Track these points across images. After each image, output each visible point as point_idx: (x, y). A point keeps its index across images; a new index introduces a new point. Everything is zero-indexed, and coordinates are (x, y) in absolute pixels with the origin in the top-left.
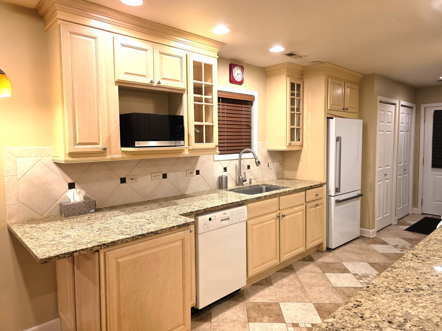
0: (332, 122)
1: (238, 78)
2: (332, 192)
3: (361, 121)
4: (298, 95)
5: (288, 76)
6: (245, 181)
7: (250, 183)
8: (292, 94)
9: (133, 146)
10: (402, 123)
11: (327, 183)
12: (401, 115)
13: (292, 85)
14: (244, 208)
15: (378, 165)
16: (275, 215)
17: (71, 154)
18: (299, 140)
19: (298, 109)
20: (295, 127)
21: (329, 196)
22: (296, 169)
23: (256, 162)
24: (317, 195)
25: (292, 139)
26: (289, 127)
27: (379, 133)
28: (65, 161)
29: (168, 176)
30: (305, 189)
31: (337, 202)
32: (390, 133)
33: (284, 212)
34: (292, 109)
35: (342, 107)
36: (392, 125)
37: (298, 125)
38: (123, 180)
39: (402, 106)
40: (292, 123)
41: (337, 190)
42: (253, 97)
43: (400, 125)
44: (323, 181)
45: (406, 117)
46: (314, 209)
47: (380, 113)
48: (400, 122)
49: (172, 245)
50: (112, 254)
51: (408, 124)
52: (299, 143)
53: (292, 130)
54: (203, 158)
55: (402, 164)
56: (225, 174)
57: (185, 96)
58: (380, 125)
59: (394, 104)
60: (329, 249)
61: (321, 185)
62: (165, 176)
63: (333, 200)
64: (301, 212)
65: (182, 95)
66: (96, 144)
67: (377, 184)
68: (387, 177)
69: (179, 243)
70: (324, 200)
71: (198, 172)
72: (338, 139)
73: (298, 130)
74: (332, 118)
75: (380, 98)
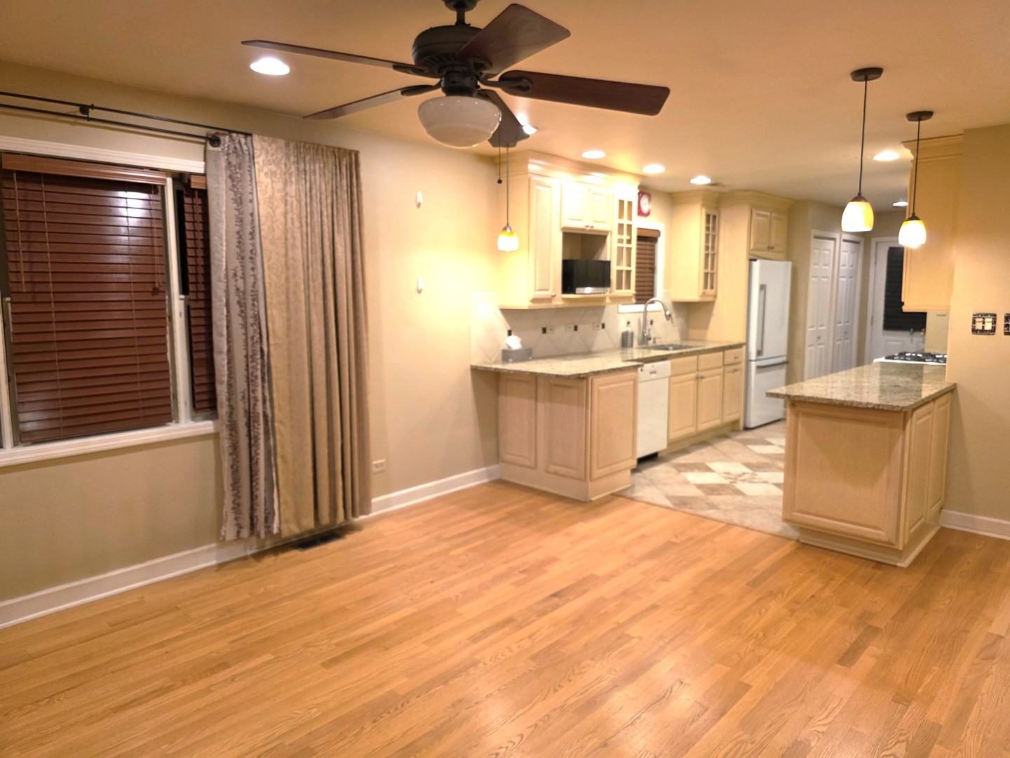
0: (756, 265)
1: (645, 209)
2: (753, 356)
3: (790, 264)
4: (714, 229)
5: (703, 205)
6: (650, 339)
7: (654, 342)
8: (708, 229)
9: (574, 292)
10: (844, 265)
11: (747, 344)
12: (843, 254)
13: (708, 216)
14: (668, 363)
15: (809, 323)
16: (693, 375)
17: (534, 301)
18: (712, 288)
19: (713, 248)
20: (709, 270)
21: (748, 361)
22: (706, 327)
23: (666, 315)
24: (735, 358)
25: (706, 287)
26: (702, 271)
27: (812, 280)
28: (529, 306)
29: (580, 328)
30: (723, 349)
31: (759, 368)
32: (826, 279)
33: (702, 374)
34: (707, 248)
35: (767, 245)
36: (829, 268)
37: (712, 268)
38: (544, 331)
39: (845, 241)
40: (706, 267)
41: (759, 353)
42: (658, 232)
43: (842, 268)
44: (742, 340)
45: (849, 256)
46: (731, 374)
47: (814, 252)
48: (842, 263)
49: (624, 384)
50: (598, 381)
51: (852, 266)
52: (712, 292)
53: (706, 274)
54: (610, 309)
55: (841, 325)
56: (629, 329)
57: (608, 238)
58: (814, 268)
59: (834, 239)
60: (746, 429)
61: (739, 346)
62: (576, 328)
63: (753, 365)
64: (718, 377)
65: (605, 237)
66: (547, 290)
67: (808, 349)
68: (820, 341)
69: (632, 383)
70: (743, 365)
71: (603, 326)
72: (763, 287)
73: (712, 275)
74: (755, 260)
75: (814, 232)
